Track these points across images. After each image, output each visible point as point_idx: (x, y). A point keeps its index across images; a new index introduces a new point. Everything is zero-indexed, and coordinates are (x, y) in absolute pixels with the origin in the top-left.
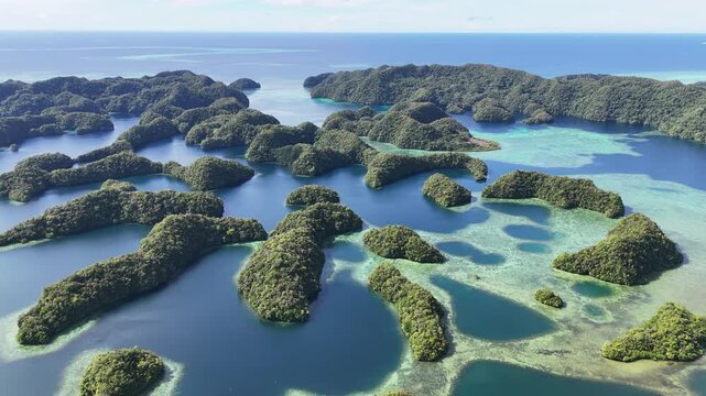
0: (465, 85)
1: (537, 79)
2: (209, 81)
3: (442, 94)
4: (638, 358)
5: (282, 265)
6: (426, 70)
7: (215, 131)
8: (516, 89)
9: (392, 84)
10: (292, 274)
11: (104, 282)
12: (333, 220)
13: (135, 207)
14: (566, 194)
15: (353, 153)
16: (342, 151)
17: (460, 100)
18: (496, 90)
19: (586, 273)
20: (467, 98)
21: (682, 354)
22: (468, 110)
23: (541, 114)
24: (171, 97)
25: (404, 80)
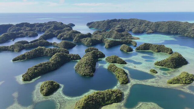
0: (130, 24)
1: (149, 22)
2: (62, 24)
3: (124, 26)
4: (176, 83)
5: (86, 63)
6: (119, 20)
7: (65, 35)
8: (144, 25)
9: (110, 24)
10: (89, 65)
11: (42, 67)
12: (98, 55)
13: (47, 52)
14: (157, 49)
15: (101, 40)
16: (98, 39)
17: (129, 28)
18: (138, 25)
19: (163, 66)
20: (131, 27)
21: (187, 82)
22: (131, 30)
23: (151, 31)
24: (52, 27)
25: (113, 23)
